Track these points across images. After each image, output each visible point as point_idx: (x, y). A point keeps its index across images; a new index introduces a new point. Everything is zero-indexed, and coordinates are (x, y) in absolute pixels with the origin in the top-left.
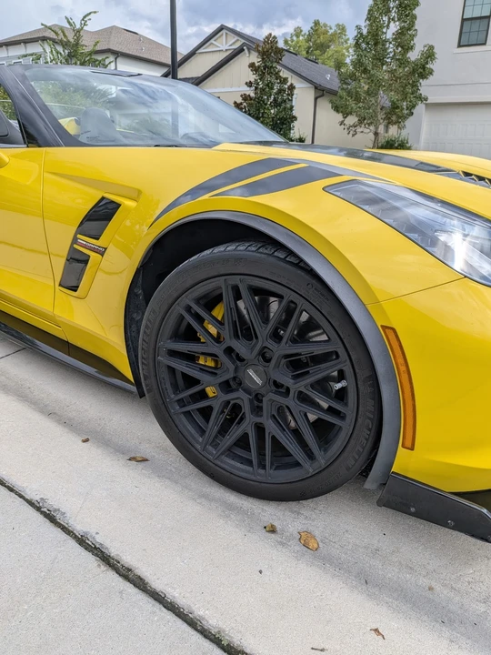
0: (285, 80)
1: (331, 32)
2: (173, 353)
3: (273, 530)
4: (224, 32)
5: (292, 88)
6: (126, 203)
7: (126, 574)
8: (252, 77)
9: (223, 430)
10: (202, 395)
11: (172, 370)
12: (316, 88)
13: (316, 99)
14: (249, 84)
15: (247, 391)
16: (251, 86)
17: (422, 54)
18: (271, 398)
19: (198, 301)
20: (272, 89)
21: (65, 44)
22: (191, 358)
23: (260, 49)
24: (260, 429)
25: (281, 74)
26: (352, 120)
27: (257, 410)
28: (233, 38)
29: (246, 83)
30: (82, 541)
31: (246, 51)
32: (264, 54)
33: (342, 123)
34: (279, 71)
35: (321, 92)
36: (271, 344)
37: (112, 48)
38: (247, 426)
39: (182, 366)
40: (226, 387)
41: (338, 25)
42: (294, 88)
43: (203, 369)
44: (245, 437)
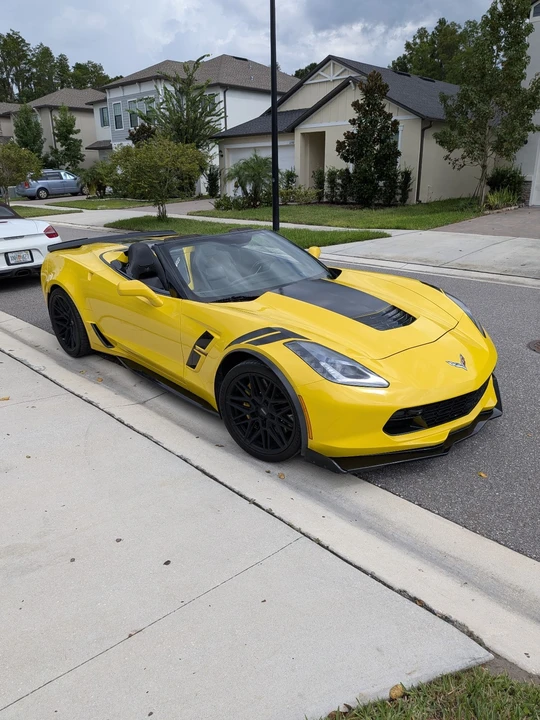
0: (390, 116)
1: (460, 31)
2: (233, 401)
3: (269, 472)
4: (331, 62)
5: (396, 123)
6: (216, 336)
7: (211, 477)
8: (355, 115)
9: (252, 434)
10: (245, 418)
11: (233, 408)
12: (423, 119)
13: (423, 131)
14: (353, 122)
15: (261, 417)
16: (354, 124)
17: (534, 84)
18: (269, 420)
19: (241, 381)
20: (376, 126)
21: (174, 81)
22: (241, 403)
23: (364, 86)
24: (265, 432)
25: (386, 109)
26: (458, 153)
27: (264, 425)
28: (340, 69)
29: (350, 121)
30: (197, 468)
31: (352, 84)
32: (368, 92)
33: (447, 158)
34: (384, 107)
35: (427, 123)
36: (267, 399)
37: (221, 82)
38: (260, 432)
39: (236, 406)
40: (253, 415)
41: (469, 22)
42: (398, 123)
43: (245, 408)
44: (260, 436)
